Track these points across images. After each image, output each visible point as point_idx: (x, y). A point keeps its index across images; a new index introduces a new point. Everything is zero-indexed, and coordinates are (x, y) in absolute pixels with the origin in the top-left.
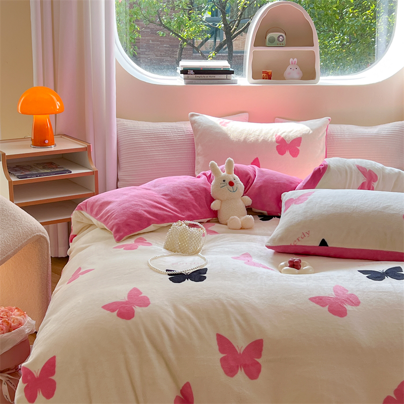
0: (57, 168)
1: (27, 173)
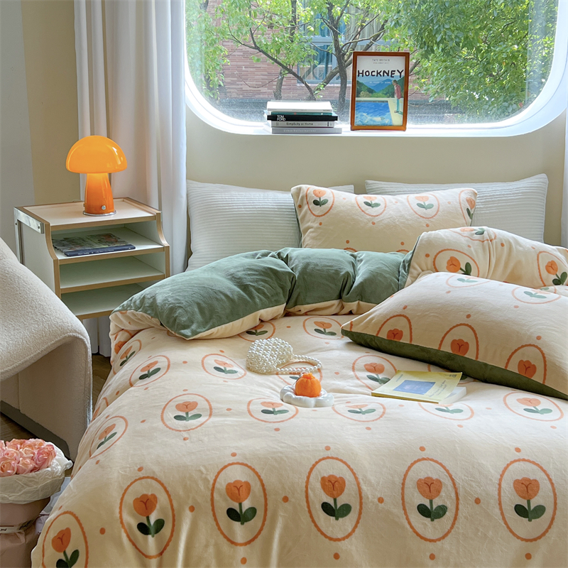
0: (117, 241)
1: (77, 249)
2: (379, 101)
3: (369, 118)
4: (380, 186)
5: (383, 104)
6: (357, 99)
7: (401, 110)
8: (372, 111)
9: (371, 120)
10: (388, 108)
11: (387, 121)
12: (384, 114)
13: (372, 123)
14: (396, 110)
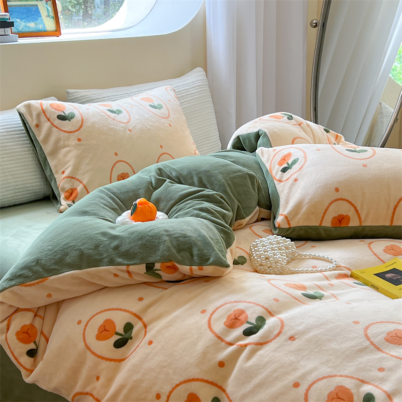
2: (29, 5)
3: (23, 24)
4: (82, 94)
5: (34, 9)
6: (8, 3)
7: (52, 14)
8: (24, 16)
9: (26, 26)
10: (39, 12)
11: (40, 27)
12: (37, 20)
13: (27, 30)
14: (47, 14)
